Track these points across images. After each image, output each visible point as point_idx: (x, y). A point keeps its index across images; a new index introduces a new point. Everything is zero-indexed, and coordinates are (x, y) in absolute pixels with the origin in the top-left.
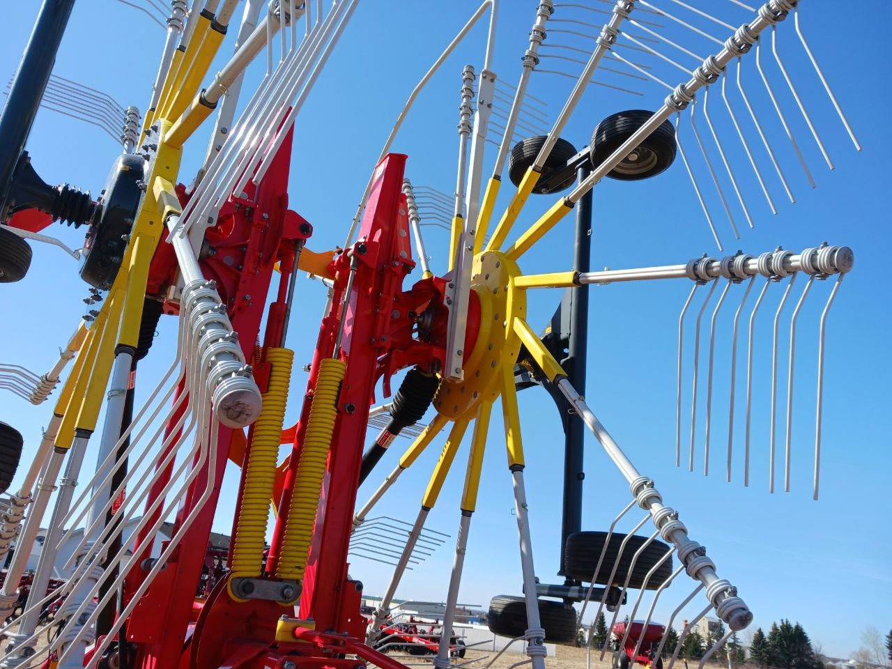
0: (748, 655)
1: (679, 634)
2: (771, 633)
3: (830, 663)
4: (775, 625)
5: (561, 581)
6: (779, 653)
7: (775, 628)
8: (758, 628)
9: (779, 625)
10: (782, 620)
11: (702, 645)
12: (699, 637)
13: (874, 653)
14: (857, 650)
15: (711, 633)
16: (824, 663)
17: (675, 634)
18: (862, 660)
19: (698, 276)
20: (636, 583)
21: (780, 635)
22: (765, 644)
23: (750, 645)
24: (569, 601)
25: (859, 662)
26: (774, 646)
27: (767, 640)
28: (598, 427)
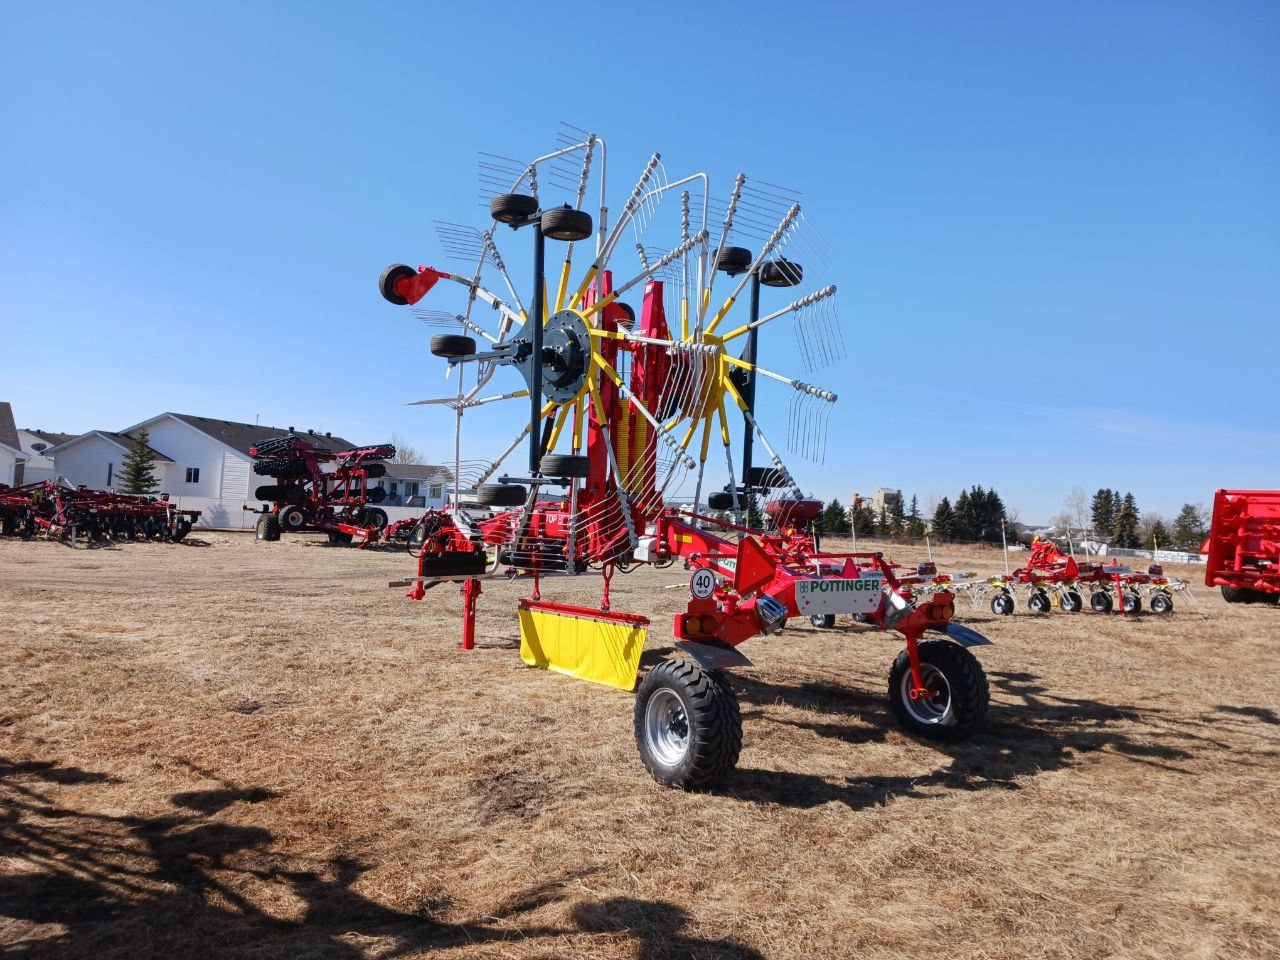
0: (930, 528)
1: (847, 510)
2: (958, 503)
3: (1027, 532)
4: (964, 492)
5: (743, 485)
6: (965, 525)
7: (964, 496)
8: (943, 498)
9: (969, 492)
10: (974, 487)
11: (875, 520)
12: (870, 511)
13: (1076, 517)
14: (1058, 516)
15: (886, 506)
16: (1018, 532)
17: (842, 510)
18: (1061, 526)
19: (799, 386)
20: (773, 486)
21: (969, 503)
22: (950, 515)
23: (931, 516)
24: (746, 493)
25: (1058, 527)
26: (961, 517)
27: (953, 510)
28: (759, 432)
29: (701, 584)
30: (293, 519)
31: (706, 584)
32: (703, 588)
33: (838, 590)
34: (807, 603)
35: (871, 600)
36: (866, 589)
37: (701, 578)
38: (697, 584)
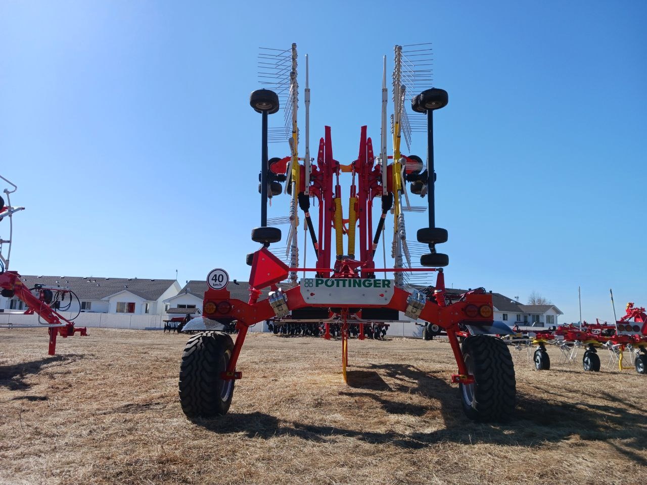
29: (216, 280)
30: (434, 328)
31: (221, 280)
32: (217, 282)
33: (344, 286)
34: (312, 294)
35: (382, 295)
36: (375, 286)
37: (216, 275)
38: (212, 280)
